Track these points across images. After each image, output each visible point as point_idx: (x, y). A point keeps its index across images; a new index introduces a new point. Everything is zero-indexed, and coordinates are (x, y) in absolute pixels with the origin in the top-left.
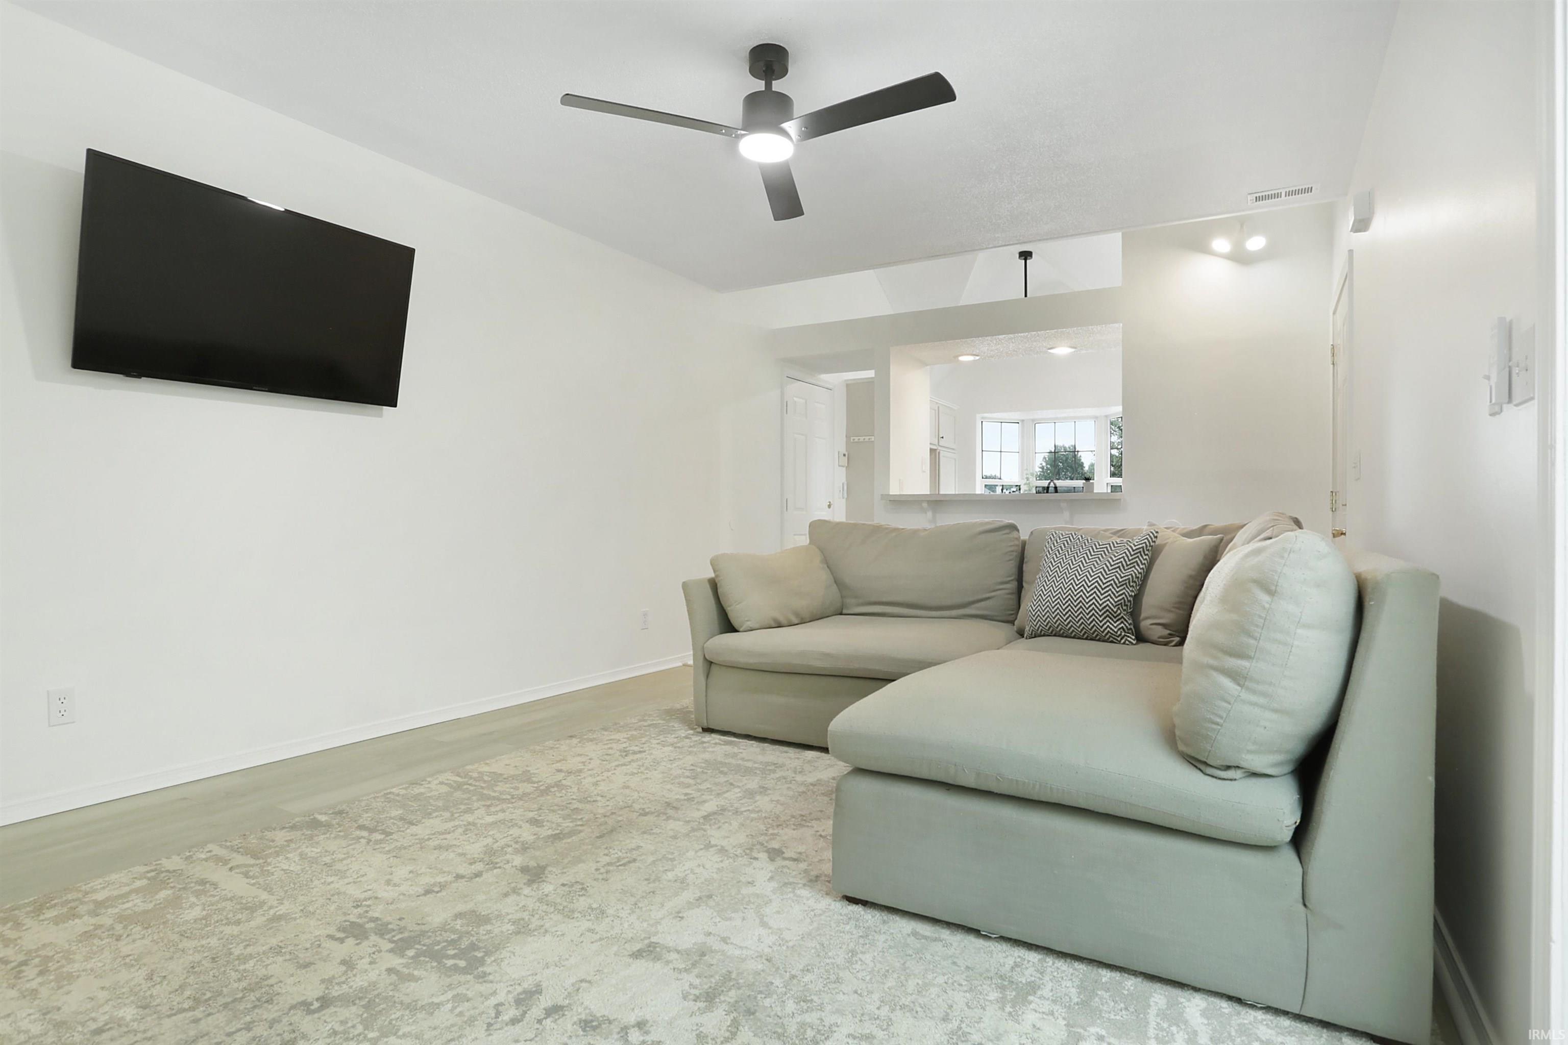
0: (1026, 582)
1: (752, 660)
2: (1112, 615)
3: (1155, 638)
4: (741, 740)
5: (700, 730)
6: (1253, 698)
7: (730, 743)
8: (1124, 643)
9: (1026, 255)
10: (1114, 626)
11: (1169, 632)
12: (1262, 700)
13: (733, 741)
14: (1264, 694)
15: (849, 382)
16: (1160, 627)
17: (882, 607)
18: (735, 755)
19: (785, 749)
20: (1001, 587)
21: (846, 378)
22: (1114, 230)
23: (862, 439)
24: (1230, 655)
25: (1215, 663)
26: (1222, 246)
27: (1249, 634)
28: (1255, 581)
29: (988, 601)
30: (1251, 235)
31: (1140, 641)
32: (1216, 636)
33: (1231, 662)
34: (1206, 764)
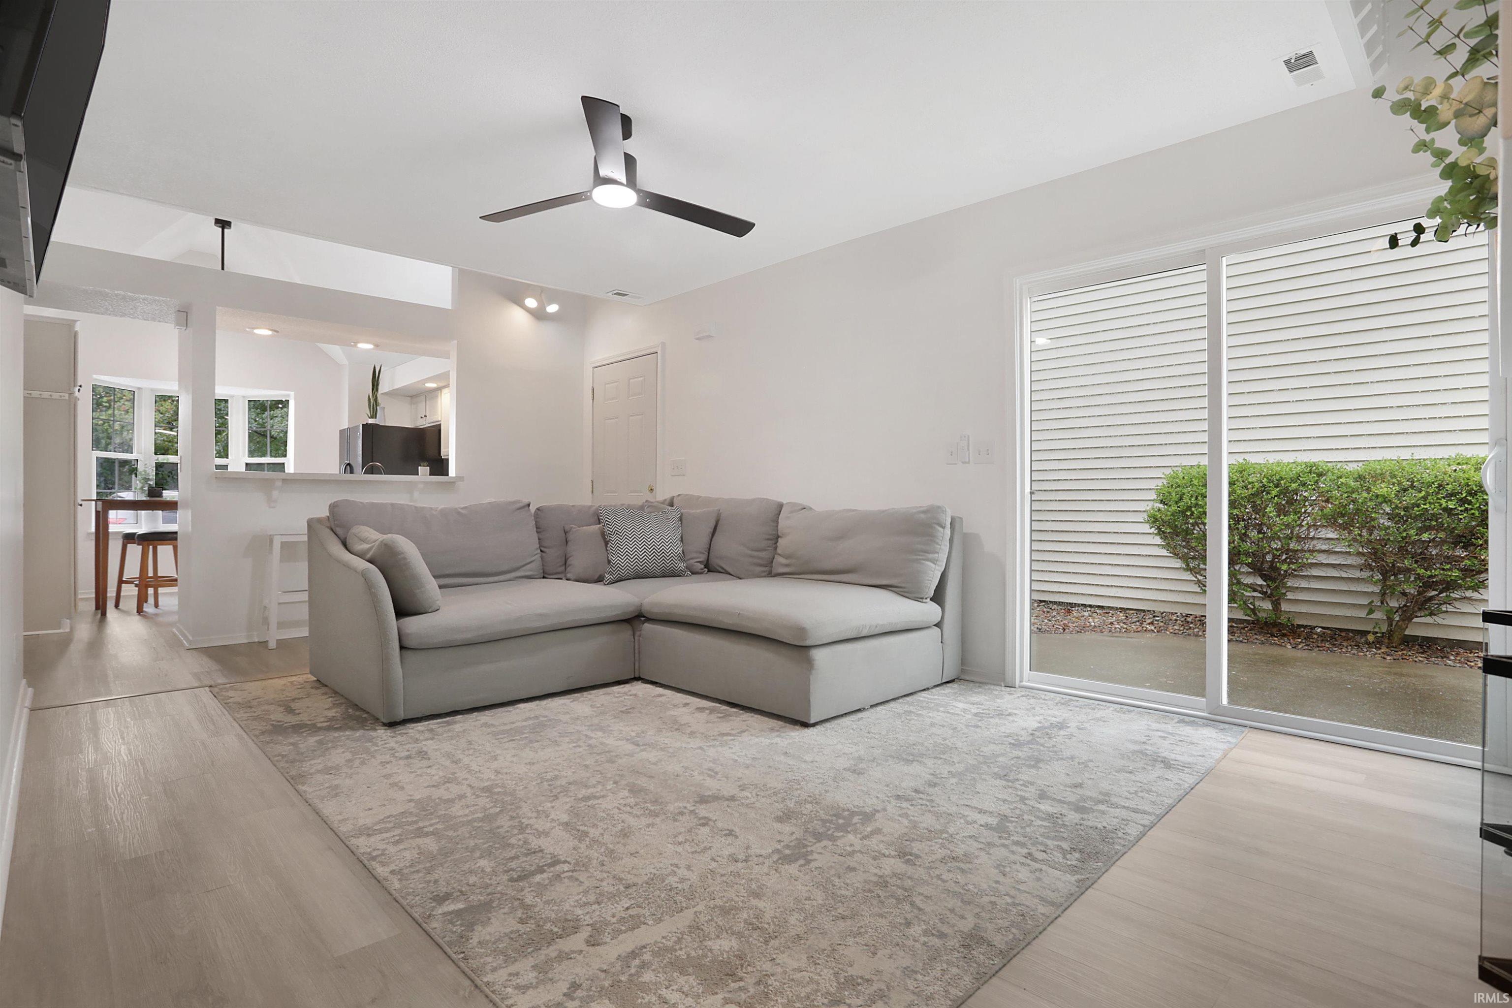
3: (698, 570)
6: (936, 569)
9: (223, 224)
11: (703, 566)
16: (699, 563)
23: (45, 395)
24: (928, 553)
25: (924, 558)
26: (531, 303)
27: (938, 544)
28: (936, 524)
29: (532, 564)
30: (551, 302)
31: (692, 574)
32: (919, 547)
33: (930, 556)
34: (922, 598)
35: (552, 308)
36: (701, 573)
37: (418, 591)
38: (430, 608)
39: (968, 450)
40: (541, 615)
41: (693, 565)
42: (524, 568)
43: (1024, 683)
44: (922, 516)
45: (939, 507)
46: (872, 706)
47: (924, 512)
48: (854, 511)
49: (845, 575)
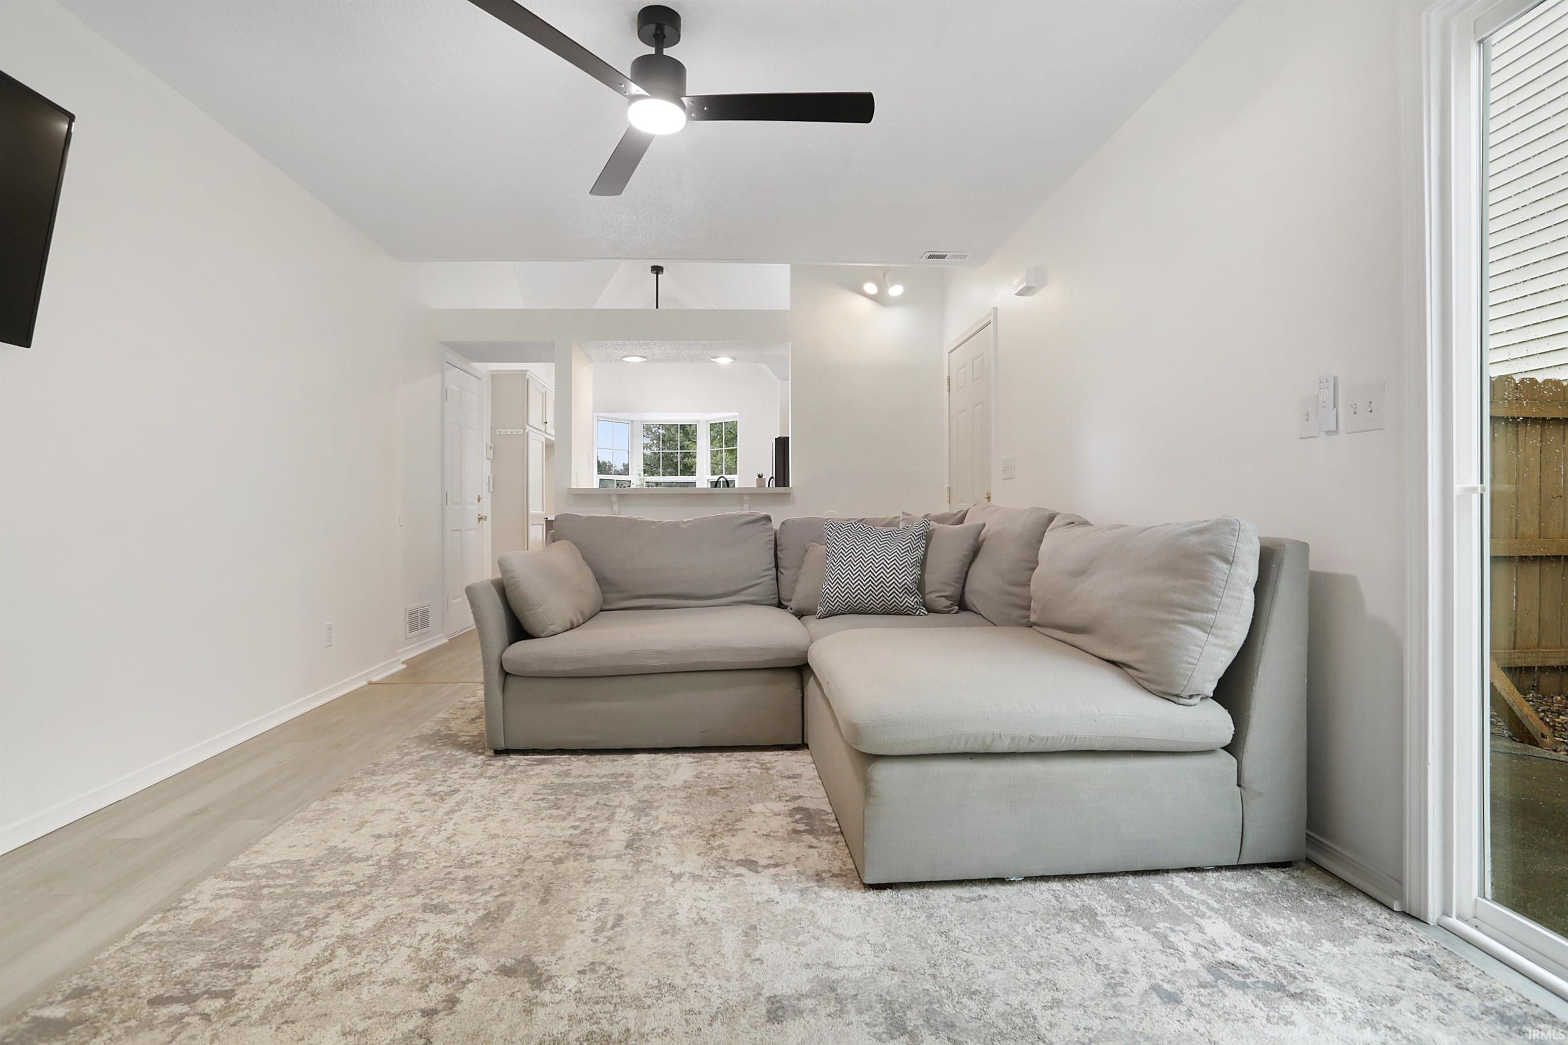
0: (785, 568)
1: (568, 667)
2: (909, 592)
3: (941, 608)
4: (550, 757)
5: (491, 753)
6: (1216, 641)
7: (542, 762)
8: (919, 615)
9: (657, 270)
10: (911, 601)
11: (950, 602)
12: (1222, 642)
13: (544, 759)
14: (1224, 637)
15: (494, 373)
16: (943, 599)
17: (649, 600)
18: (567, 774)
19: (616, 757)
20: (766, 573)
21: (491, 369)
22: (782, 261)
23: (509, 432)
24: (1195, 611)
25: (1181, 618)
26: (870, 288)
27: (1214, 594)
28: (1213, 554)
29: (758, 586)
30: (894, 283)
31: (929, 611)
32: (1177, 597)
33: (1198, 616)
34: (1177, 696)
35: (896, 290)
36: (948, 612)
37: (540, 610)
38: (543, 632)
39: (1335, 406)
40: (662, 652)
41: (935, 601)
42: (745, 592)
43: (1453, 922)
44: (1194, 539)
45: (1228, 523)
46: (1028, 879)
47: (1199, 532)
48: (1119, 526)
49: (1082, 636)
